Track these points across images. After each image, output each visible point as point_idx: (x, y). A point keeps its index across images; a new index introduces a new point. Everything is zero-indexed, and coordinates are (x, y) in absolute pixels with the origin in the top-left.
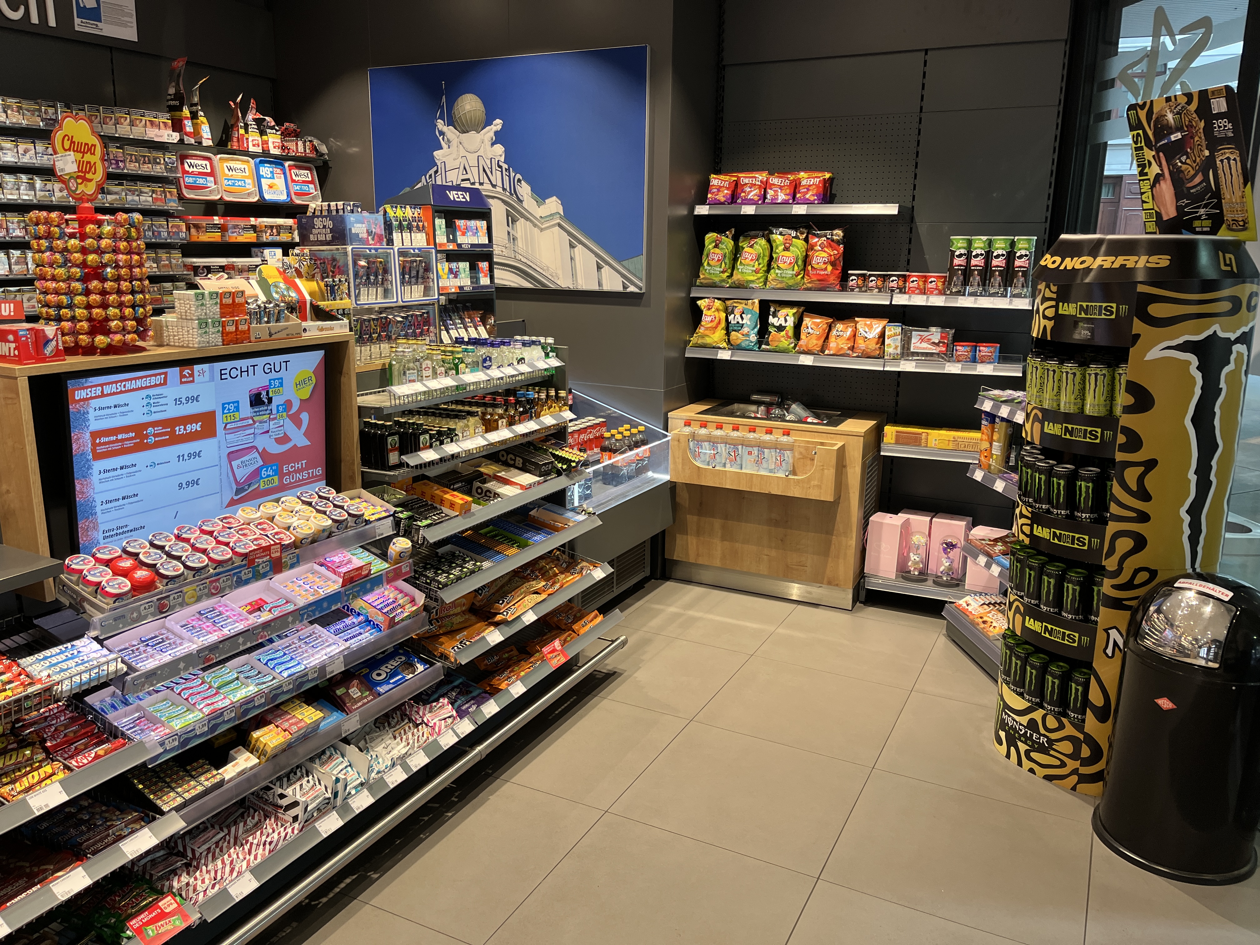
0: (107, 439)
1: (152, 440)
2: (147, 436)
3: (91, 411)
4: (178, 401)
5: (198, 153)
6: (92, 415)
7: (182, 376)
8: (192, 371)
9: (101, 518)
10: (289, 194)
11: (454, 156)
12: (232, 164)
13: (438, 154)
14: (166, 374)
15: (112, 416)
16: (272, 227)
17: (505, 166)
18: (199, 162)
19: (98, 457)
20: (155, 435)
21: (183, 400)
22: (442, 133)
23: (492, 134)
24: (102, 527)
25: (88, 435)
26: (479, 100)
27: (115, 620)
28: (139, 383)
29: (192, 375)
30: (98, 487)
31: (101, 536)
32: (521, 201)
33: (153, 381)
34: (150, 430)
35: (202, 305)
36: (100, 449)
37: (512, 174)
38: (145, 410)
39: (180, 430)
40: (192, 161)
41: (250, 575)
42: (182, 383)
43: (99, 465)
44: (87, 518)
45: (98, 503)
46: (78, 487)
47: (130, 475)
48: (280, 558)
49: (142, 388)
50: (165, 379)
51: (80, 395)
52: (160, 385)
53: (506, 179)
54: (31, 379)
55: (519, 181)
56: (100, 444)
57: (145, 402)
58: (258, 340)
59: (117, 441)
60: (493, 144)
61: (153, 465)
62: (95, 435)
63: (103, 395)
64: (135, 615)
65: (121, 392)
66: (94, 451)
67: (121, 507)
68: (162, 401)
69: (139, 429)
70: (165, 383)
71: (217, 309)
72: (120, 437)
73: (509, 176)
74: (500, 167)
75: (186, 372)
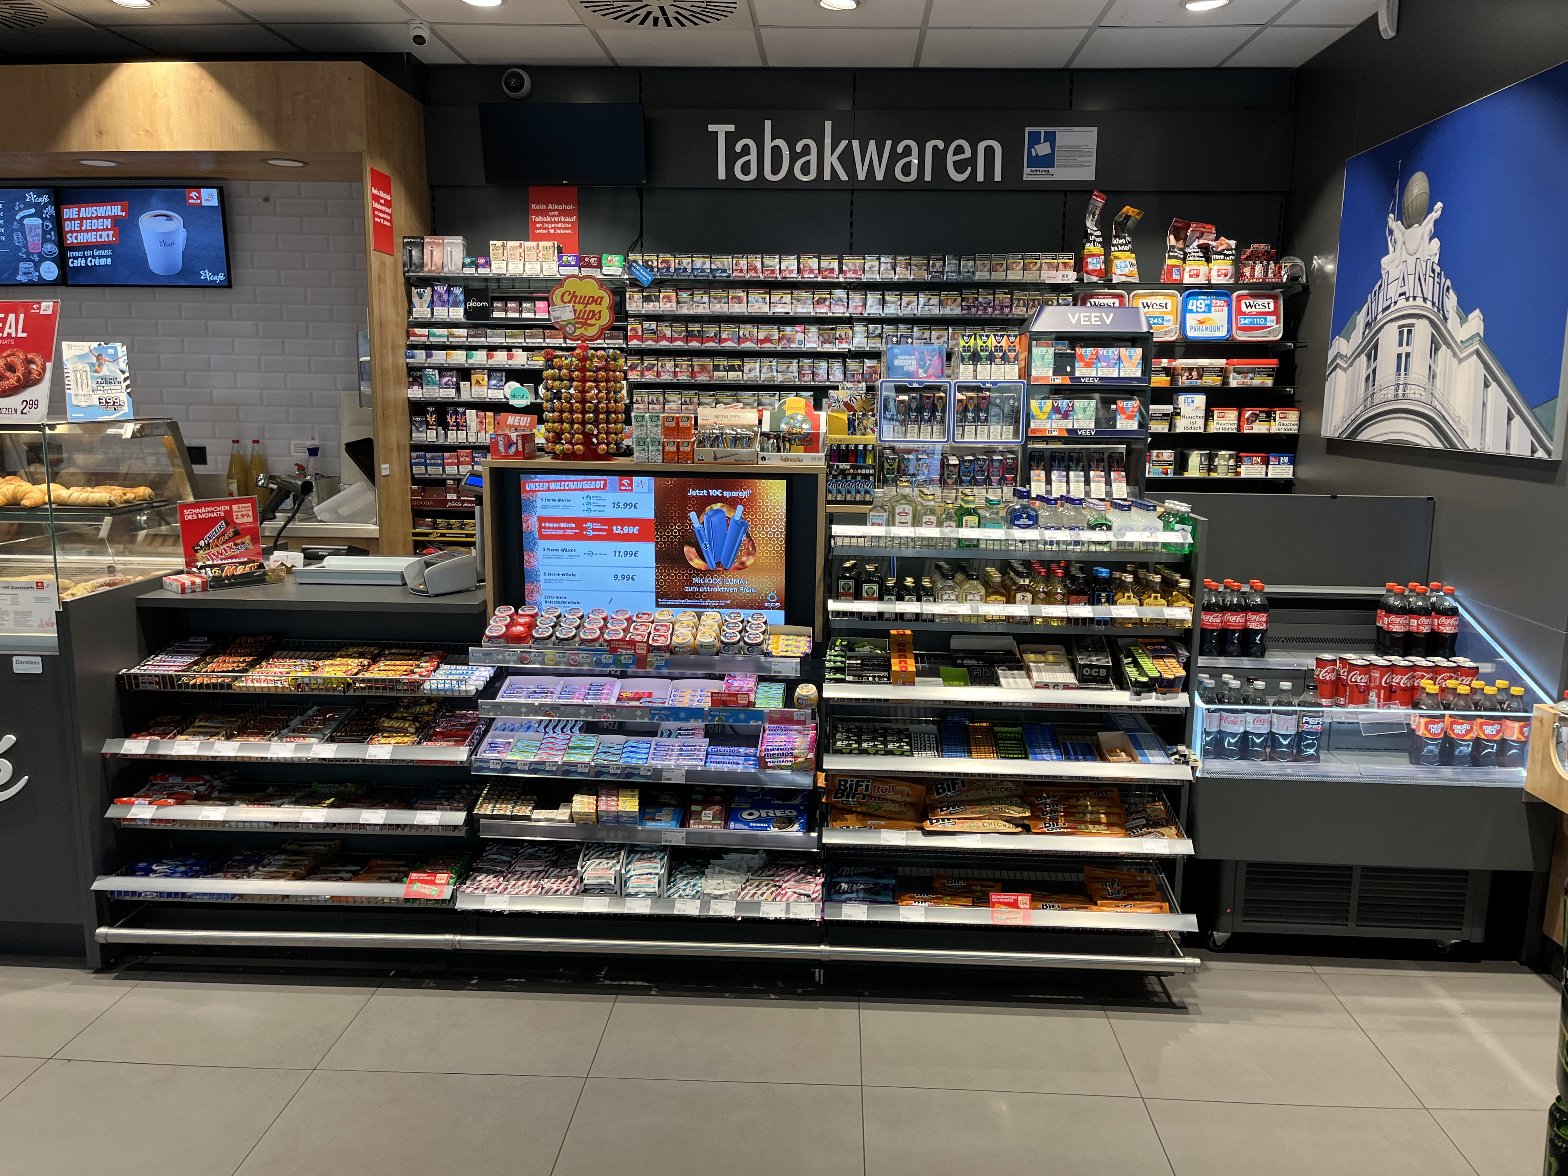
0: (551, 525)
1: (590, 533)
2: (586, 529)
3: (538, 500)
4: (616, 505)
5: (1107, 290)
6: (539, 504)
7: (621, 485)
8: (631, 481)
9: (543, 585)
10: (1230, 330)
11: (1396, 263)
12: (1149, 300)
13: (1384, 261)
14: (605, 480)
15: (557, 507)
16: (1190, 370)
17: (1437, 269)
18: (1106, 301)
19: (543, 537)
20: (593, 530)
21: (621, 505)
22: (1391, 232)
23: (1431, 224)
24: (544, 593)
25: (535, 519)
26: (1426, 179)
27: (484, 655)
28: (580, 485)
29: (631, 485)
30: (542, 561)
31: (543, 600)
32: (1446, 319)
33: (593, 485)
34: (589, 524)
35: (642, 426)
36: (544, 531)
37: (1443, 280)
38: (585, 507)
39: (617, 529)
40: (1097, 301)
41: (611, 661)
42: (620, 490)
43: (542, 544)
44: (533, 583)
45: (541, 573)
46: (526, 557)
47: (570, 557)
48: (646, 656)
49: (583, 489)
50: (605, 485)
51: (529, 487)
52: (600, 489)
53: (1437, 286)
54: (491, 469)
55: (1448, 288)
56: (545, 528)
57: (585, 500)
58: (701, 462)
59: (560, 528)
60: (1431, 239)
61: (591, 554)
62: (541, 519)
63: (549, 490)
64: (500, 657)
65: (565, 490)
66: (540, 532)
67: (560, 581)
68: (601, 503)
69: (579, 522)
70: (604, 488)
71: (659, 430)
72: (562, 525)
73: (1440, 284)
74: (1433, 271)
75: (625, 481)
